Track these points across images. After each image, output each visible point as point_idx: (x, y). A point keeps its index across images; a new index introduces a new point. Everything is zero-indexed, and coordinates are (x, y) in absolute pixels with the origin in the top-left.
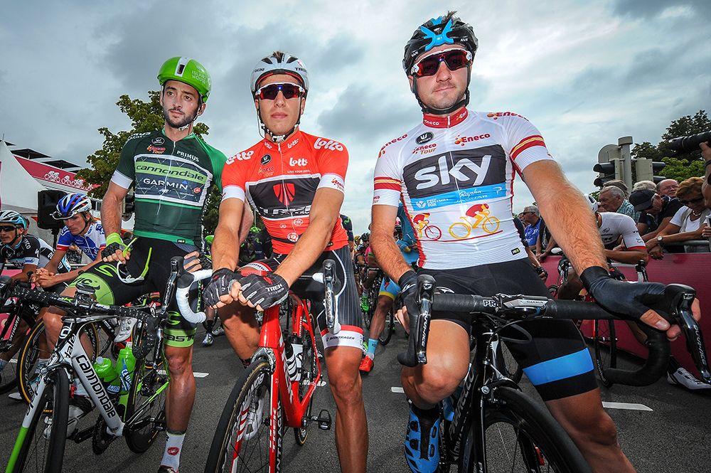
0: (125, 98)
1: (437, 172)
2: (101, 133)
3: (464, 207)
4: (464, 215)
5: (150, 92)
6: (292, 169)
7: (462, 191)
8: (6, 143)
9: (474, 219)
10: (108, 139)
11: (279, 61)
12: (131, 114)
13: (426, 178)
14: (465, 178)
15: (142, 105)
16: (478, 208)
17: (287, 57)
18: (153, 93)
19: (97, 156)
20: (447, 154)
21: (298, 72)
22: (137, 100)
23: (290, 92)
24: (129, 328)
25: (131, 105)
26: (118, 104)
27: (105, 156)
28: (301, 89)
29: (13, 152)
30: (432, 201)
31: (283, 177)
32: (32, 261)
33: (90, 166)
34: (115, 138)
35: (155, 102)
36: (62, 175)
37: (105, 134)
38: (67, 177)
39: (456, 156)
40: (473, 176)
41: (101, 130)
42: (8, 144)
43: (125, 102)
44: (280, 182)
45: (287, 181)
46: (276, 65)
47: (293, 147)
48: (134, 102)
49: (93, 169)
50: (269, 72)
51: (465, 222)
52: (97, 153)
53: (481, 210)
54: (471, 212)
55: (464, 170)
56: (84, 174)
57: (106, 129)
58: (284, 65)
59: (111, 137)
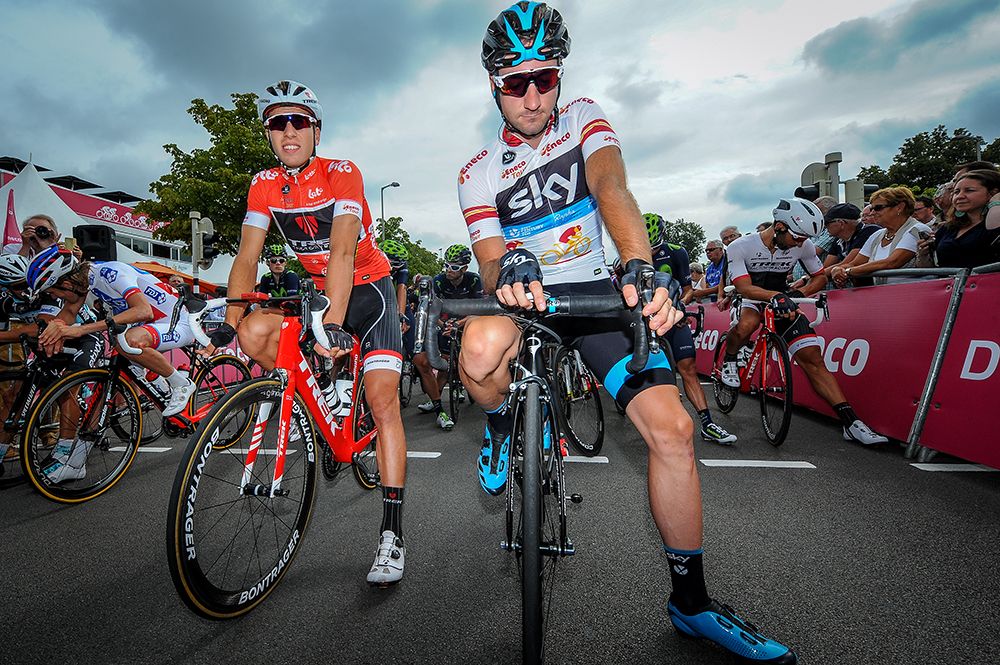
0: (199, 103)
1: (529, 195)
2: (168, 151)
3: (558, 231)
4: (558, 242)
5: (233, 95)
6: (311, 201)
7: (557, 214)
8: (36, 167)
9: (567, 245)
10: (178, 160)
11: (285, 93)
12: (208, 125)
13: (520, 205)
14: (557, 197)
15: (223, 113)
16: (571, 232)
17: (293, 88)
18: (238, 96)
19: (164, 183)
20: (535, 172)
21: (306, 104)
22: (217, 106)
23: (300, 123)
24: (183, 397)
25: (207, 113)
26: (190, 111)
27: (175, 182)
28: (311, 119)
29: (46, 180)
30: (526, 229)
31: (302, 210)
32: (50, 311)
33: (154, 197)
34: (187, 159)
35: (241, 108)
36: (121, 212)
37: (173, 152)
38: (128, 215)
39: (545, 171)
40: (563, 192)
41: (166, 146)
42: (39, 169)
43: (199, 108)
44: (300, 214)
45: (307, 214)
46: (281, 98)
47: (311, 178)
48: (212, 108)
49: (159, 201)
50: (275, 105)
51: (558, 249)
52: (163, 179)
53: (574, 234)
54: (564, 239)
55: (556, 188)
56: (146, 208)
57: (175, 146)
58: (290, 98)
59: (181, 157)
